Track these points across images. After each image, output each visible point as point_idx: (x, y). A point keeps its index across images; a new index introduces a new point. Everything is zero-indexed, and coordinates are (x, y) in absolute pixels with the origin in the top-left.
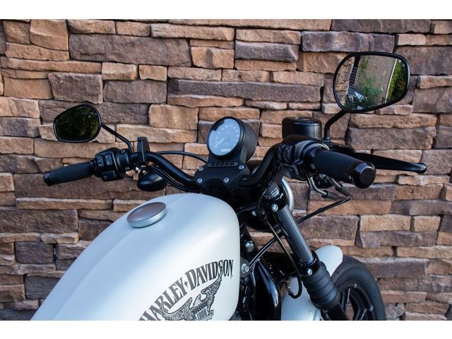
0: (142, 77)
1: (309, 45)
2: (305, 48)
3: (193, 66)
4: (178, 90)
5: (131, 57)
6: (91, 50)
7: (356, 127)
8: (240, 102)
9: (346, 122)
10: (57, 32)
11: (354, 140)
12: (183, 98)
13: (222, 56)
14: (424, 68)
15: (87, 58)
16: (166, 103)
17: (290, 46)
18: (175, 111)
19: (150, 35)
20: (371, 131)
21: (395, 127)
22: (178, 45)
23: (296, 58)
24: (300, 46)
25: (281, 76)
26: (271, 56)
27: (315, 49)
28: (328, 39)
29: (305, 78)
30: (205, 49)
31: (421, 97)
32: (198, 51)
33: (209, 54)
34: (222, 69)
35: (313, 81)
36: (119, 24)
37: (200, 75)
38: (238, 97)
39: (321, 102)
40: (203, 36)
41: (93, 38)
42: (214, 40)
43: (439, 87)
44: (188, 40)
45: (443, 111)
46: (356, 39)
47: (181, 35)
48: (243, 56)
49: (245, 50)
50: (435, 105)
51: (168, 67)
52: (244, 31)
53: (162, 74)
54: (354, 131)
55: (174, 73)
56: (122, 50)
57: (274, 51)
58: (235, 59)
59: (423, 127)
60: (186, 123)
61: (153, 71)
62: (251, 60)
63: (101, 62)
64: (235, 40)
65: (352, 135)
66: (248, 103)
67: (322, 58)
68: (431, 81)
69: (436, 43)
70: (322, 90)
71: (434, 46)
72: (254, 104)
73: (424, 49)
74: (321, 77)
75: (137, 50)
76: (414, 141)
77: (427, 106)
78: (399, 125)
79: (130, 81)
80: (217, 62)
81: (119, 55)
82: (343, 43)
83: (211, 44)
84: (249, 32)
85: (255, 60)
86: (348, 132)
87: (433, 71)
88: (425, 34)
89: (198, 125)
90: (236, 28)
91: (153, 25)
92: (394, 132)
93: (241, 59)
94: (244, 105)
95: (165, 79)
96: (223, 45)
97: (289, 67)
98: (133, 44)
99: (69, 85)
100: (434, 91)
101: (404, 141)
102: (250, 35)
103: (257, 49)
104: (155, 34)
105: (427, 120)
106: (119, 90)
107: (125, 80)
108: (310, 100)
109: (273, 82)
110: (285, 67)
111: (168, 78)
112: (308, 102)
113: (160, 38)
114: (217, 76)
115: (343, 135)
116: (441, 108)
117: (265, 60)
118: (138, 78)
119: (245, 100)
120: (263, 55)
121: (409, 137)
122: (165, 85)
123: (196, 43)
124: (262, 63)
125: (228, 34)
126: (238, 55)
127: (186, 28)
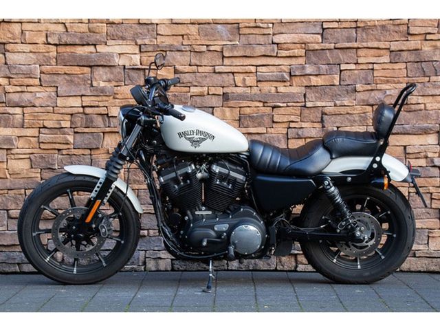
0: (210, 93)
1: (294, 72)
2: (292, 74)
3: (236, 86)
4: (228, 99)
5: (205, 83)
6: (185, 81)
7: (326, 114)
8: (261, 104)
9: (320, 112)
10: (169, 73)
11: (325, 121)
12: (231, 103)
13: (251, 80)
14: (358, 80)
15: (182, 85)
16: (222, 106)
17: (284, 74)
18: (227, 110)
19: (215, 72)
20: (334, 116)
21: (348, 113)
22: (228, 76)
23: (289, 79)
24: (290, 73)
25: (282, 89)
26: (275, 79)
27: (297, 74)
28: (303, 68)
29: (295, 90)
30: (242, 78)
31: (360, 96)
32: (239, 78)
33: (244, 80)
34: (251, 87)
35: (299, 91)
36: (199, 67)
37: (240, 90)
38: (260, 101)
39: (305, 101)
40: (241, 71)
41: (187, 75)
42: (246, 72)
43: (368, 90)
44: (233, 73)
45: (373, 103)
46: (319, 68)
47: (230, 71)
48: (261, 80)
49: (261, 76)
50: (368, 100)
51: (223, 87)
52: (261, 67)
53: (220, 91)
54: (325, 117)
55: (226, 90)
56: (200, 80)
57: (277, 76)
58: (257, 81)
59: (364, 113)
60: (233, 116)
61: (216, 89)
62: (265, 81)
63: (189, 87)
64: (256, 72)
65: (324, 119)
66: (266, 105)
67: (302, 78)
68: (362, 87)
69: (362, 68)
70: (305, 95)
71: (361, 69)
72: (269, 105)
73: (356, 72)
74: (303, 88)
75: (208, 79)
76: (360, 121)
77: (363, 101)
78: (350, 112)
79: (204, 96)
80: (248, 83)
81: (199, 82)
82: (312, 70)
83: (244, 75)
84: (263, 67)
85: (267, 81)
86: (322, 118)
87: (364, 82)
88: (355, 64)
89: (240, 117)
90: (257, 66)
91: (216, 67)
92: (348, 116)
93: (260, 81)
94: (264, 106)
95: (222, 94)
96: (251, 75)
97: (286, 84)
98: (206, 77)
99: (173, 98)
100: (366, 92)
101: (354, 121)
102: (264, 69)
103: (268, 75)
104: (217, 71)
105: (366, 109)
106: (198, 101)
107: (201, 95)
108: (298, 101)
109: (278, 92)
110: (283, 84)
111: (224, 93)
112: (297, 102)
113: (219, 73)
114: (248, 90)
115: (320, 120)
116: (371, 102)
117: (272, 81)
118: (208, 94)
119: (264, 103)
120: (271, 79)
121: (357, 119)
122: (221, 97)
123: (237, 74)
124: (271, 83)
125: (253, 69)
126: (259, 79)
127: (232, 67)
